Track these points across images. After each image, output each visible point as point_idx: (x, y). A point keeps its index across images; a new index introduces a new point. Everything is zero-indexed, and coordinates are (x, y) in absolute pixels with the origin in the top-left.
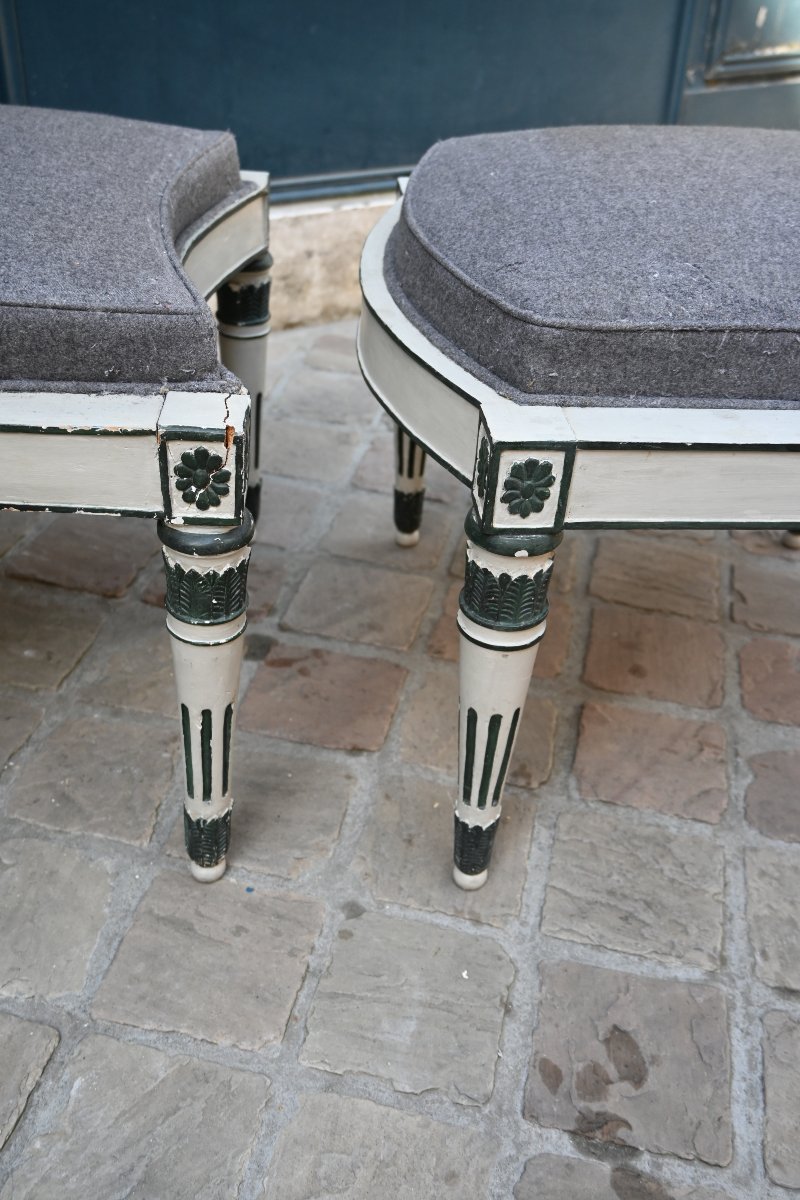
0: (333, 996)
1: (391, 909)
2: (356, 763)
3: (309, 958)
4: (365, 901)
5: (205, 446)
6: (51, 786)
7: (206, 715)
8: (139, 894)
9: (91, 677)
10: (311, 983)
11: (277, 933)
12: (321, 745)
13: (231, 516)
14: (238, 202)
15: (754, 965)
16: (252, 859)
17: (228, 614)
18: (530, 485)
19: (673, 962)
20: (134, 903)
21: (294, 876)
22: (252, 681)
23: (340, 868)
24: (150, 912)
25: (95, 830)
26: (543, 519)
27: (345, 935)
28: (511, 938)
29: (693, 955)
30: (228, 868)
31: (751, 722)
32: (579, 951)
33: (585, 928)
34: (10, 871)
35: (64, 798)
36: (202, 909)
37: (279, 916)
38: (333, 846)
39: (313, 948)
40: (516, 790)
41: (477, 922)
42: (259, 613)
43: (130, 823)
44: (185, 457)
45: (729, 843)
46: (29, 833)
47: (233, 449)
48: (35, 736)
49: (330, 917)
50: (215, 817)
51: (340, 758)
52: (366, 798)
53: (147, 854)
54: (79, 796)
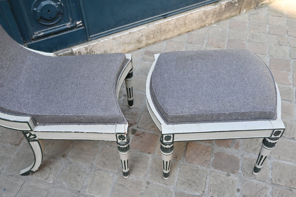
1: (154, 183)
2: (149, 156)
3: (141, 191)
4: (150, 181)
5: (122, 134)
6: (102, 160)
8: (116, 180)
10: (142, 195)
11: (137, 187)
12: (144, 152)
13: (126, 141)
15: (209, 193)
16: (133, 174)
17: (127, 151)
18: (168, 138)
19: (196, 192)
20: (116, 182)
21: (139, 177)
23: (146, 175)
24: (118, 183)
25: (109, 169)
26: (171, 141)
27: (147, 187)
28: (172, 188)
29: (199, 191)
30: (129, 176)
31: (216, 146)
32: (182, 190)
33: (183, 186)
34: (97, 176)
35: (104, 163)
36: (126, 183)
37: (137, 184)
38: (145, 171)
39: (142, 190)
40: (175, 161)
41: (167, 185)
43: (114, 167)
44: (119, 136)
45: (208, 170)
46: (99, 170)
47: (126, 135)
48: (98, 151)
49: (145, 184)
50: (127, 172)
51: (147, 155)
52: (151, 162)
53: (117, 173)
54: (106, 162)
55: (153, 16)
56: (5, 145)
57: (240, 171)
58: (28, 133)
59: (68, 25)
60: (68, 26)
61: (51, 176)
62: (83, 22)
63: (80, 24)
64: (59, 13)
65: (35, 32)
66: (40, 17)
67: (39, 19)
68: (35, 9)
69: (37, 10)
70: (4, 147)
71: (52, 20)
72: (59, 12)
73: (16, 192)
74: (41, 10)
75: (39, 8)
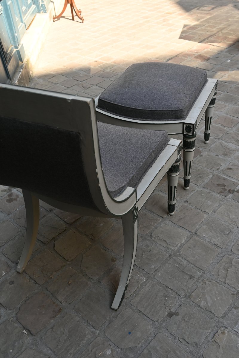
1: (188, 198)
4: (185, 200)
8: (171, 223)
15: (212, 170)
19: (209, 176)
25: (155, 225)
27: (190, 203)
28: (199, 189)
29: (209, 174)
32: (203, 183)
34: (159, 236)
36: (178, 216)
37: (184, 209)
39: (191, 207)
41: (194, 191)
43: (155, 220)
46: (151, 232)
49: (186, 204)
57: (201, 149)
70: (51, 329)
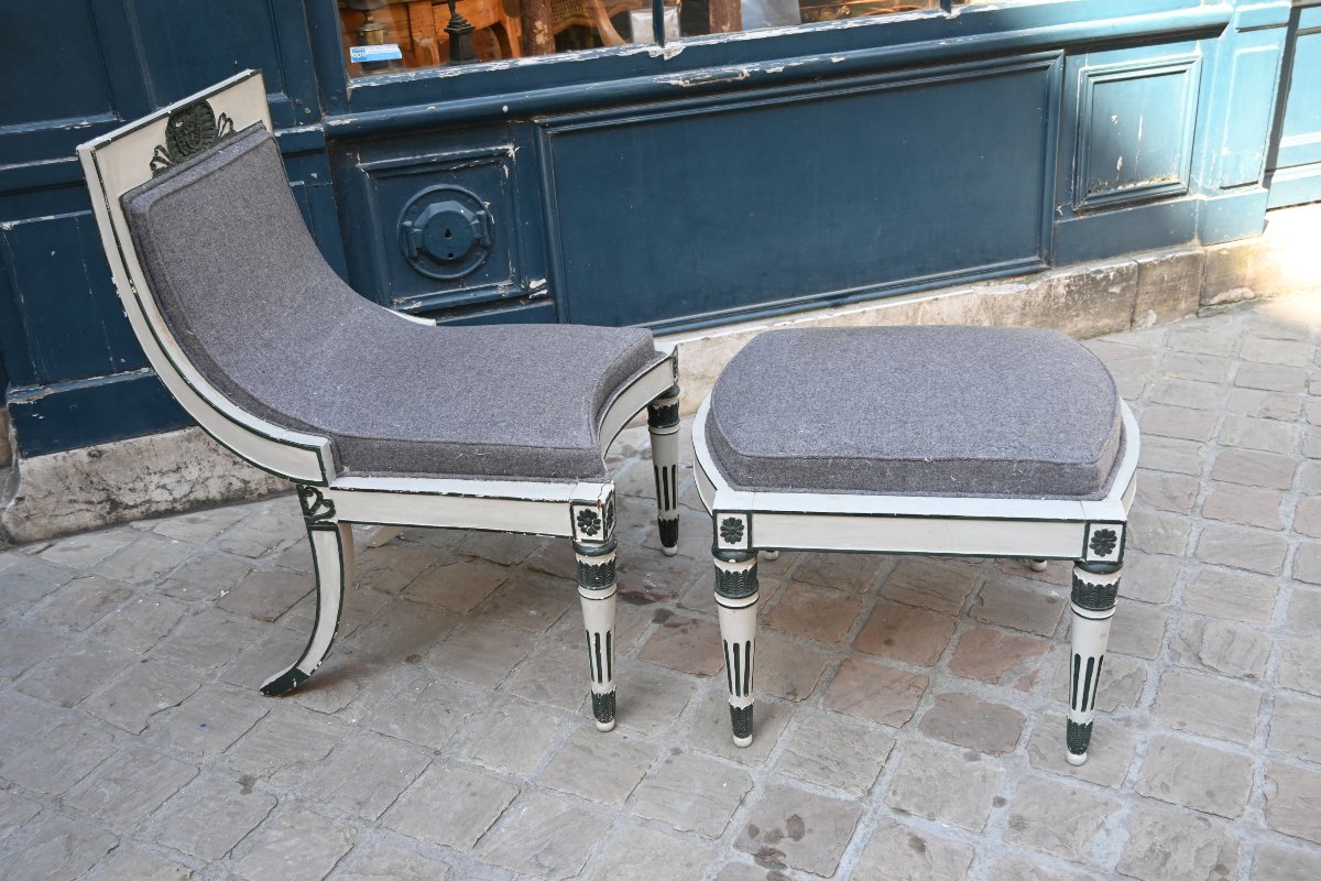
0: (654, 787)
1: (696, 753)
2: (700, 682)
3: (647, 770)
4: (685, 748)
5: (590, 508)
6: (534, 681)
7: (597, 635)
8: (569, 735)
9: (564, 627)
10: (645, 781)
11: (634, 758)
12: (683, 671)
13: (603, 539)
14: (651, 367)
15: (886, 797)
17: (604, 585)
18: (733, 530)
19: (840, 791)
20: (566, 739)
21: (650, 734)
22: (654, 634)
23: (675, 732)
24: (573, 743)
25: (552, 704)
26: (742, 545)
27: (668, 762)
28: (756, 773)
29: (853, 789)
30: (615, 726)
31: (950, 676)
32: (791, 781)
33: (799, 772)
34: (507, 719)
35: (540, 687)
36: (599, 744)
37: (637, 751)
38: (674, 721)
39: (650, 766)
40: (786, 702)
41: (740, 763)
42: (667, 597)
43: (571, 702)
44: (581, 512)
45: (901, 738)
46: (519, 702)
47: (601, 510)
48: (530, 656)
49: (664, 753)
50: (606, 694)
51: (692, 678)
52: (700, 699)
53: (577, 717)
54: (548, 687)
55: (793, 296)
56: (234, 618)
57: (1020, 750)
58: (311, 495)
59: (503, 288)
60: (500, 292)
61: (359, 705)
62: (550, 285)
63: (540, 288)
64: (478, 245)
65: (395, 297)
66: (417, 249)
67: (416, 254)
68: (408, 223)
69: (416, 225)
70: (227, 622)
71: (454, 263)
72: (479, 240)
73: (236, 734)
74: (427, 226)
75: (422, 219)
